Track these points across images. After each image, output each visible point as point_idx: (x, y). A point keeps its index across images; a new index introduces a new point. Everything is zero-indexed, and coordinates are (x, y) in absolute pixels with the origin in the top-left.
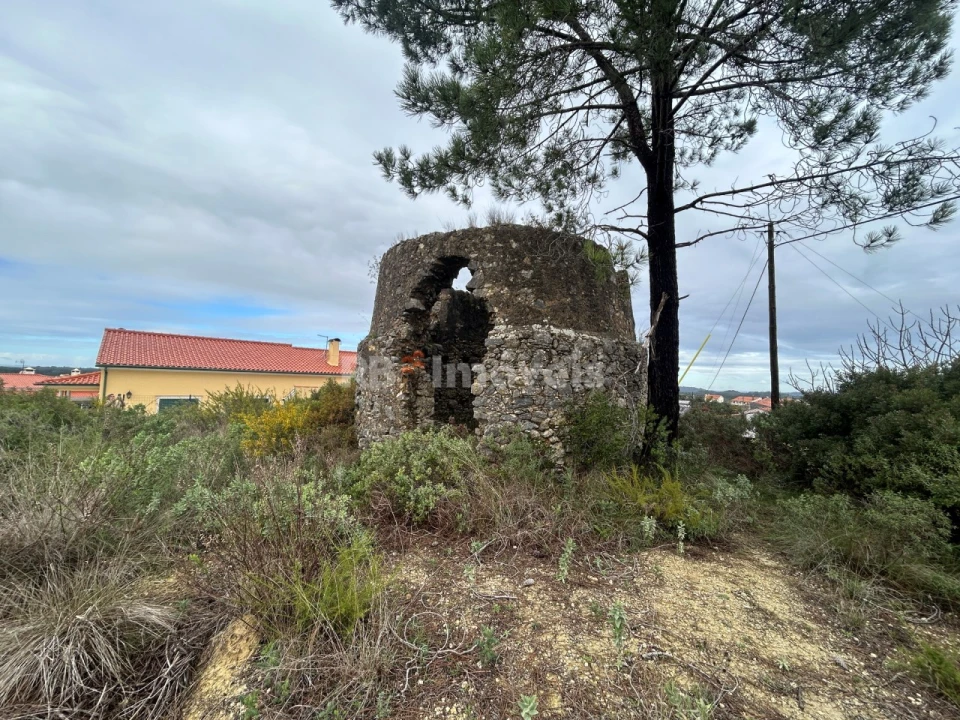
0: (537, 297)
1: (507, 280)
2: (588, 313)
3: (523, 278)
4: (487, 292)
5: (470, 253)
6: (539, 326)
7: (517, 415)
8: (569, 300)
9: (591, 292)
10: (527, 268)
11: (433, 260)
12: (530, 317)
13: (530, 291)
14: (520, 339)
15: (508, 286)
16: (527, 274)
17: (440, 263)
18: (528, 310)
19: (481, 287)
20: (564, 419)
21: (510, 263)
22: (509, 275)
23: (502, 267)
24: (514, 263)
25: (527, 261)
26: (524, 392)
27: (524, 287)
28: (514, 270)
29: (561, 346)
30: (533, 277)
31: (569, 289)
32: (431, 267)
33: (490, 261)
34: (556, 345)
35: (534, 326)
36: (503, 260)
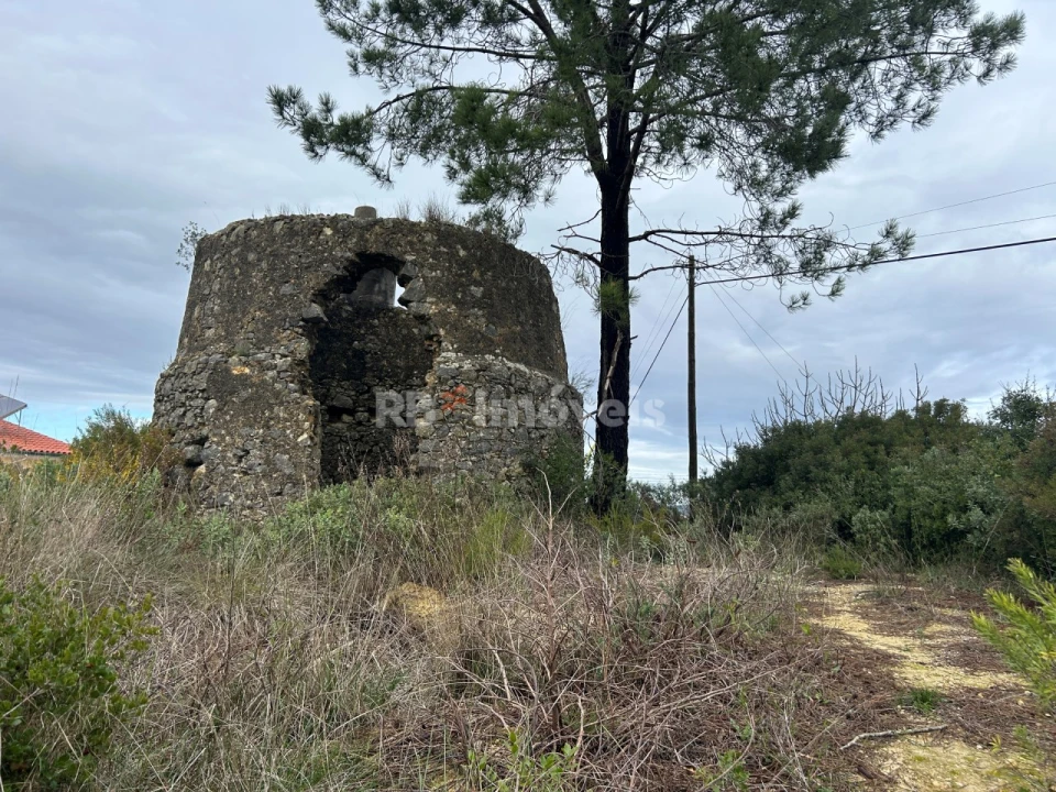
0: (489, 322)
1: (455, 296)
2: (537, 347)
3: (473, 296)
4: (431, 308)
5: (405, 253)
6: (492, 357)
7: (473, 462)
8: (519, 328)
9: (537, 321)
10: (477, 284)
11: (349, 254)
12: (481, 345)
13: (480, 313)
14: (478, 371)
15: (456, 305)
16: (477, 291)
17: (357, 260)
18: (479, 336)
19: (421, 300)
20: (521, 469)
21: (456, 275)
22: (456, 290)
23: (448, 279)
24: (462, 275)
25: (476, 274)
26: (482, 435)
27: (473, 307)
28: (462, 285)
29: (519, 383)
30: (484, 296)
31: (518, 316)
32: (346, 263)
33: (432, 268)
34: (513, 381)
35: (487, 356)
36: (449, 269)
